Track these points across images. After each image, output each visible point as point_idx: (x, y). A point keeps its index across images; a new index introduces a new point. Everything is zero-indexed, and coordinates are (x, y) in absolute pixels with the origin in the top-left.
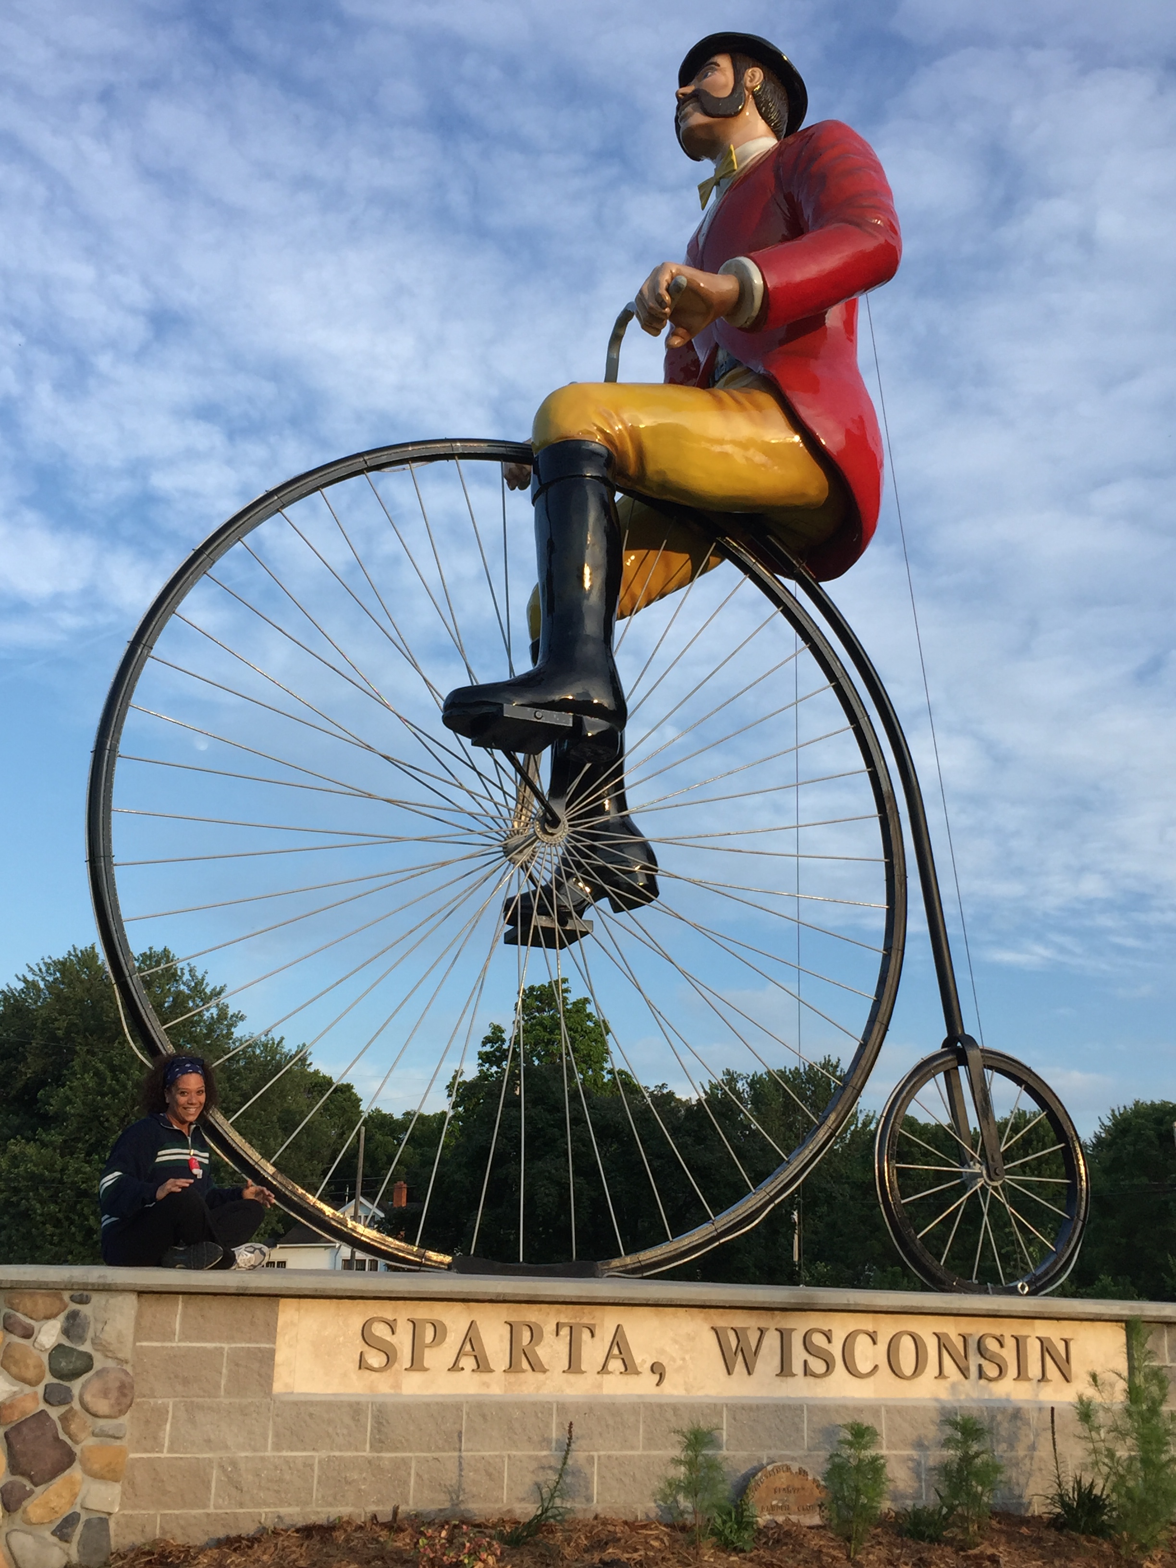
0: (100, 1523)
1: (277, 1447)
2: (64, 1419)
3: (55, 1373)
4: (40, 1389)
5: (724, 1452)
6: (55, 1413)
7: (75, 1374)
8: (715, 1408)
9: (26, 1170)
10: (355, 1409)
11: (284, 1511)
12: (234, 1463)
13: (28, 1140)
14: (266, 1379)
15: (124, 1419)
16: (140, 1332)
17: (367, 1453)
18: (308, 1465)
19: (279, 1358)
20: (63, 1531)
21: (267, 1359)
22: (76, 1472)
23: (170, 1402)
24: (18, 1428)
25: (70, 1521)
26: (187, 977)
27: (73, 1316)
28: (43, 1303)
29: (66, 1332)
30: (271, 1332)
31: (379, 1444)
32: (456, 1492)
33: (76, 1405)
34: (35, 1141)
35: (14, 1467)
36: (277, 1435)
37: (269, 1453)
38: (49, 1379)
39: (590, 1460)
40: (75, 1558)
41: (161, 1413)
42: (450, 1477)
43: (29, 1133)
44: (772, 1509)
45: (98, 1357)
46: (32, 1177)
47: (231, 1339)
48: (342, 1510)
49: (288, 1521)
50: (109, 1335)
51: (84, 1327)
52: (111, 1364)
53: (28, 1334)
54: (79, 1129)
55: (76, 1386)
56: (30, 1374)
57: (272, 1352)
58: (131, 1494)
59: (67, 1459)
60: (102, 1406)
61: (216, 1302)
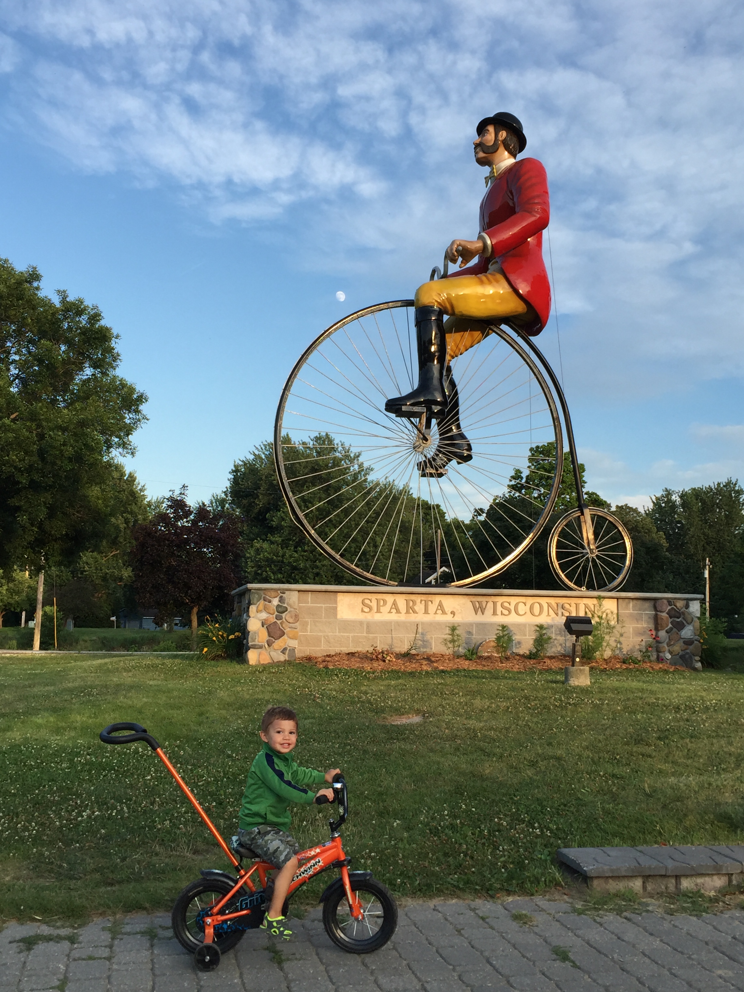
0: (293, 650)
1: (339, 632)
2: (281, 623)
3: (278, 612)
4: (274, 616)
5: (474, 636)
6: (279, 622)
7: (283, 612)
8: (471, 625)
9: (264, 556)
10: (361, 623)
11: (342, 649)
12: (328, 636)
13: (264, 541)
14: (335, 614)
15: (297, 624)
16: (299, 601)
17: (365, 634)
18: (348, 637)
19: (338, 609)
20: (284, 651)
21: (335, 609)
22: (285, 637)
23: (309, 620)
24: (269, 625)
25: (285, 649)
26: (340, 449)
27: (281, 597)
28: (273, 594)
29: (280, 601)
30: (336, 602)
31: (368, 632)
32: (391, 646)
33: (284, 620)
34: (267, 541)
35: (269, 635)
36: (339, 629)
37: (337, 634)
38: (276, 613)
39: (432, 638)
40: (287, 659)
41: (307, 623)
42: (389, 642)
43: (264, 537)
44: (488, 652)
45: (288, 608)
46: (267, 560)
47: (324, 604)
48: (359, 649)
49: (343, 652)
50: (291, 602)
51: (284, 600)
52: (292, 609)
53: (270, 602)
54: (289, 534)
55: (284, 615)
56: (272, 612)
57: (336, 608)
58: (300, 643)
59: (283, 634)
60: (291, 620)
61: (320, 593)
